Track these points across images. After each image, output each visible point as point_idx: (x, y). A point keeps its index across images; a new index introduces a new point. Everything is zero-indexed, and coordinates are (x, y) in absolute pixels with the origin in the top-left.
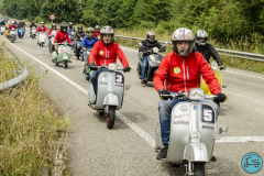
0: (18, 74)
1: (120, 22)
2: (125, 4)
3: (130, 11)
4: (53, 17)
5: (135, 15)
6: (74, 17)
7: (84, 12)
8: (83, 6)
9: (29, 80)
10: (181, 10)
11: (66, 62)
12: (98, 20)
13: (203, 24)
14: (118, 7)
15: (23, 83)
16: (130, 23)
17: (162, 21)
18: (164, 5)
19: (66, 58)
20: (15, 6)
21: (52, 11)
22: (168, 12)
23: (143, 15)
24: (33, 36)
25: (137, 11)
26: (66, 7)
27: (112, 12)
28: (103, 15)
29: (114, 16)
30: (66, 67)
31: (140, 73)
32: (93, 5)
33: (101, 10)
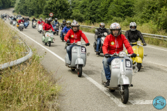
0: (25, 54)
1: (99, 18)
2: (102, 5)
3: (106, 10)
4: (51, 15)
5: (109, 13)
6: (66, 14)
7: (73, 11)
8: (73, 7)
9: (33, 58)
10: (141, 9)
11: (50, 42)
12: (83, 16)
13: (157, 19)
14: (97, 7)
15: (28, 61)
16: (105, 18)
17: (127, 17)
18: (130, 6)
19: (50, 40)
20: (26, 7)
21: (51, 10)
22: (132, 11)
23: (115, 13)
24: (34, 27)
25: (110, 10)
26: (61, 8)
27: (93, 11)
28: (87, 13)
29: (95, 14)
30: (50, 46)
31: (95, 49)
32: (79, 6)
33: (85, 10)
